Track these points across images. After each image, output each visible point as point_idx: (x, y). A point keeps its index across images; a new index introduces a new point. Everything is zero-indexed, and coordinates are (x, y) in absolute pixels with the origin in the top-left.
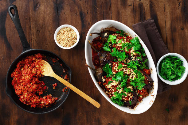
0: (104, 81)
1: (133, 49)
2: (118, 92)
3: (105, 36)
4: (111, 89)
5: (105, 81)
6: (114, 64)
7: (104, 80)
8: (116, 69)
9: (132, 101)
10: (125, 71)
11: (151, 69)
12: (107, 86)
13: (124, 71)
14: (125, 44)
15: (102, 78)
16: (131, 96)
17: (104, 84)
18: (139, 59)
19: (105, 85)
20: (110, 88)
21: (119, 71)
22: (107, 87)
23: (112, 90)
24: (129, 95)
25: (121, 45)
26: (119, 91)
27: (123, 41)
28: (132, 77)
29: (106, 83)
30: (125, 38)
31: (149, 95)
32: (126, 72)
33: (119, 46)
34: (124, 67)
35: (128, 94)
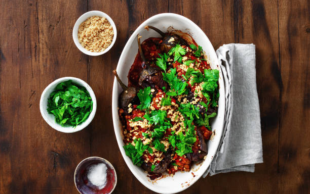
0: (129, 112)
1: (202, 85)
2: (142, 141)
3: (169, 42)
4: (133, 130)
5: (131, 114)
6: (160, 93)
7: (130, 110)
8: (158, 103)
9: (157, 167)
10: (171, 113)
11: (214, 132)
12: (130, 121)
13: (169, 113)
14: (194, 72)
15: (129, 106)
16: (161, 158)
17: (127, 117)
18: (202, 107)
19: (128, 119)
20: (133, 128)
21: (162, 108)
22: (130, 124)
23: (134, 133)
24: (157, 155)
25: (186, 70)
26: (144, 140)
27: (193, 65)
28: (177, 130)
29: (132, 118)
30: (198, 62)
31: (189, 171)
32: (172, 115)
33: (182, 68)
34: (173, 107)
35: (156, 152)
